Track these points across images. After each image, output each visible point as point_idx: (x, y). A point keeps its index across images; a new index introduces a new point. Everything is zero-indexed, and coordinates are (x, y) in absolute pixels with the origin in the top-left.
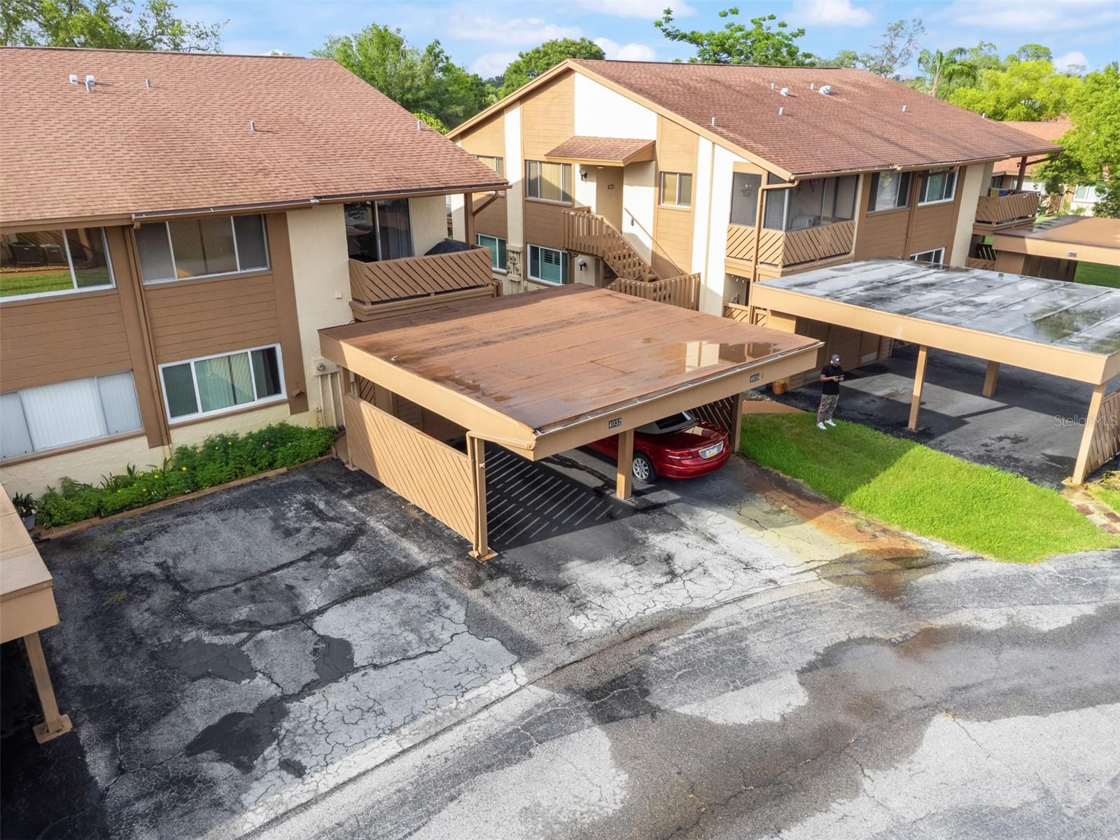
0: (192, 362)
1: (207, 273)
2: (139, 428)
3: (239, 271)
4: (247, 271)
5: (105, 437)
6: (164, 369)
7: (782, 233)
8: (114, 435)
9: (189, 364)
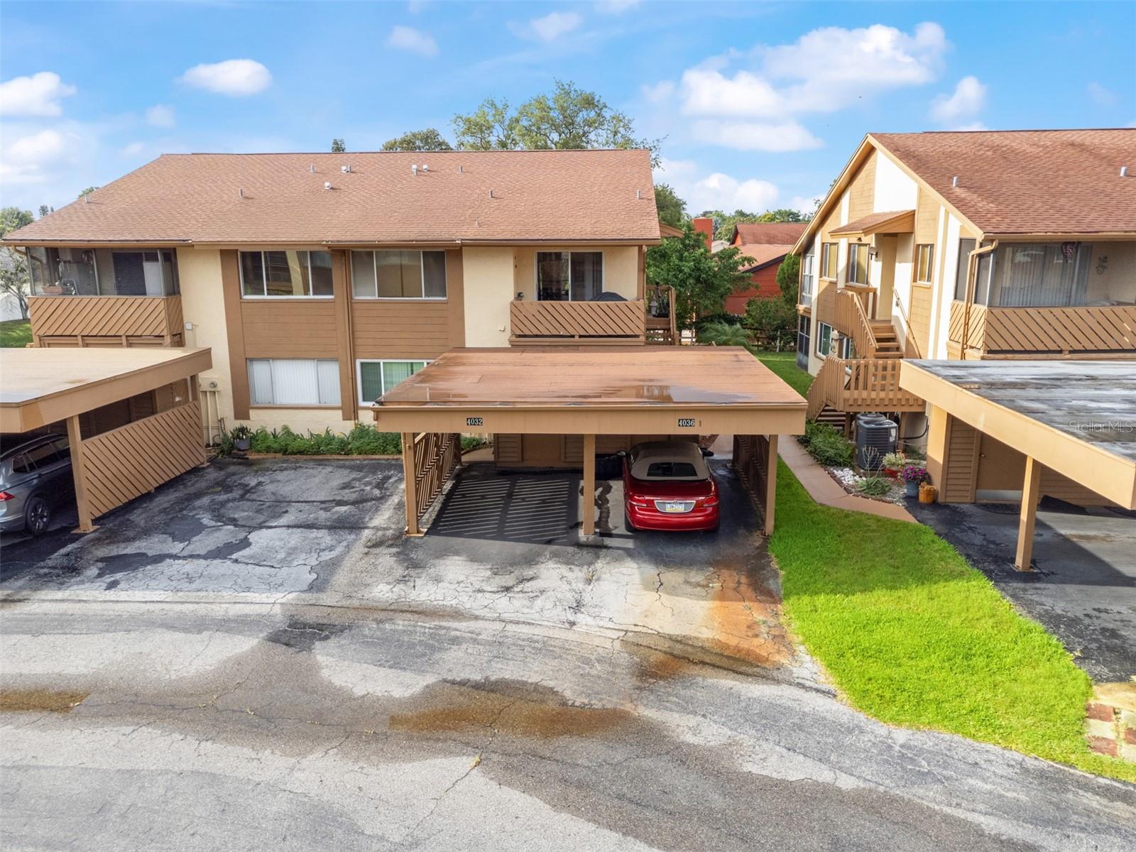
0: (382, 361)
1: (403, 296)
2: (339, 404)
3: (423, 298)
4: (430, 298)
5: (318, 404)
6: (362, 364)
7: (986, 308)
8: (323, 405)
9: (379, 363)
